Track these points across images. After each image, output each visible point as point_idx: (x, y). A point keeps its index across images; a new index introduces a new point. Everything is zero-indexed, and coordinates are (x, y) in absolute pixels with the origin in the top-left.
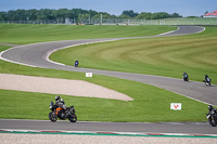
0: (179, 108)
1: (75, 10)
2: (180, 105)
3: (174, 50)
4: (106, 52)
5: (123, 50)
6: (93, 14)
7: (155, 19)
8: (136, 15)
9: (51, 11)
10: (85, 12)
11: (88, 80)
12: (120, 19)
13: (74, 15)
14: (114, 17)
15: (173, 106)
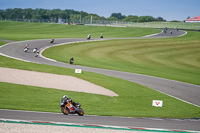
0: (161, 105)
1: (68, 11)
2: (161, 102)
3: (158, 51)
4: (95, 51)
5: (110, 49)
6: (84, 15)
7: (141, 21)
8: (124, 17)
9: (45, 11)
10: (77, 13)
11: (78, 76)
12: (109, 20)
13: (66, 16)
14: (103, 18)
15: (154, 103)
